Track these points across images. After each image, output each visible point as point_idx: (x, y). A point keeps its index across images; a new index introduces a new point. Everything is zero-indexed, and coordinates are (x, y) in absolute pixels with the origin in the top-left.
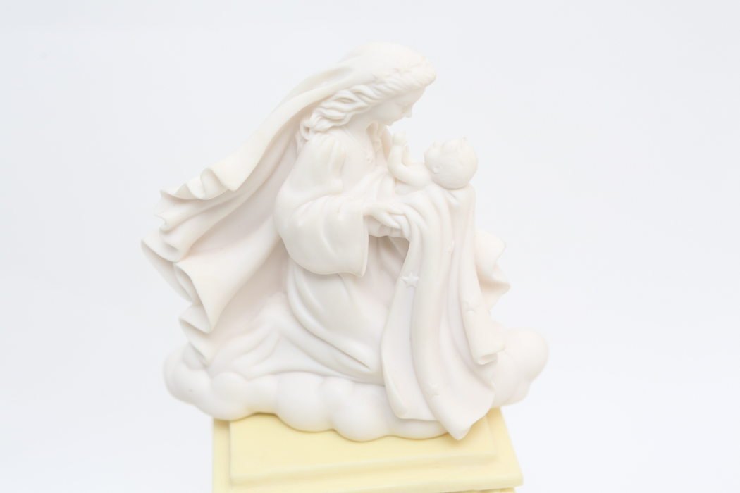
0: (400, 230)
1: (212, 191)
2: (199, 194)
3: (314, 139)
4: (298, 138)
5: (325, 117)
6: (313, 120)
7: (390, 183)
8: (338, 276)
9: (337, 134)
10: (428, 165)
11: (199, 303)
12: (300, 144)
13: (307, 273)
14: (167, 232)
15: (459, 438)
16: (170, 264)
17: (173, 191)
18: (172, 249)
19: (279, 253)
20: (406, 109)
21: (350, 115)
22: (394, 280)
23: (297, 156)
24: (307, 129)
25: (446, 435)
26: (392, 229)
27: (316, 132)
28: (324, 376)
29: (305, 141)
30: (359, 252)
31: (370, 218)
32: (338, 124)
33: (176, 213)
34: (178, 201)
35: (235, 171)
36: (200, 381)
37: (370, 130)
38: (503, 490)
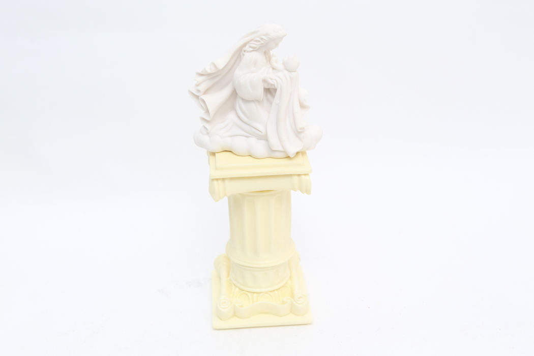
0: (274, 85)
1: (214, 70)
2: (209, 71)
3: (247, 54)
4: (242, 54)
5: (250, 47)
6: (247, 48)
7: (271, 69)
8: (253, 101)
9: (254, 53)
10: (284, 64)
11: (207, 111)
12: (242, 56)
13: (243, 99)
14: (197, 85)
15: (291, 156)
16: (197, 97)
17: (200, 71)
18: (199, 91)
19: (234, 94)
20: (277, 44)
21: (259, 46)
22: (271, 104)
23: (241, 60)
24: (245, 51)
25: (288, 157)
26: (272, 85)
27: (248, 52)
28: (247, 137)
29: (244, 55)
30: (260, 92)
31: (264, 81)
32: (255, 50)
33: (201, 79)
34: (201, 75)
35: (221, 63)
36: (206, 139)
37: (265, 53)
38: (305, 175)
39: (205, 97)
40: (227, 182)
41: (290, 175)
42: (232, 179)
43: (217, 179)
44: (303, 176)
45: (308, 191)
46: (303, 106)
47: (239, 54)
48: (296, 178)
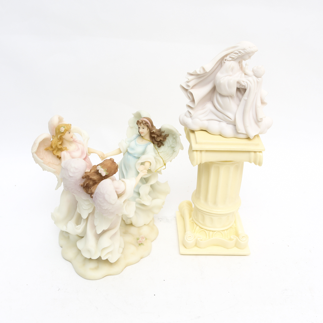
0: (245, 86)
1: (202, 72)
2: (199, 73)
3: (227, 62)
4: (223, 62)
5: (230, 57)
6: (228, 58)
7: (243, 74)
8: (228, 96)
10: (253, 71)
11: (193, 101)
12: (223, 64)
14: (188, 82)
15: (252, 138)
16: (186, 90)
17: (191, 72)
18: (188, 86)
20: (250, 57)
21: (237, 57)
23: (221, 66)
24: (226, 60)
25: (248, 138)
26: (243, 86)
27: (228, 61)
28: (220, 121)
30: (234, 90)
31: (238, 83)
32: (233, 59)
33: (191, 77)
34: (191, 75)
35: (208, 68)
37: (239, 62)
38: (260, 152)
39: (192, 91)
40: (203, 153)
41: (249, 152)
42: (207, 151)
43: (197, 151)
44: (258, 153)
45: (260, 164)
46: (263, 103)
47: (221, 62)
48: (253, 154)
